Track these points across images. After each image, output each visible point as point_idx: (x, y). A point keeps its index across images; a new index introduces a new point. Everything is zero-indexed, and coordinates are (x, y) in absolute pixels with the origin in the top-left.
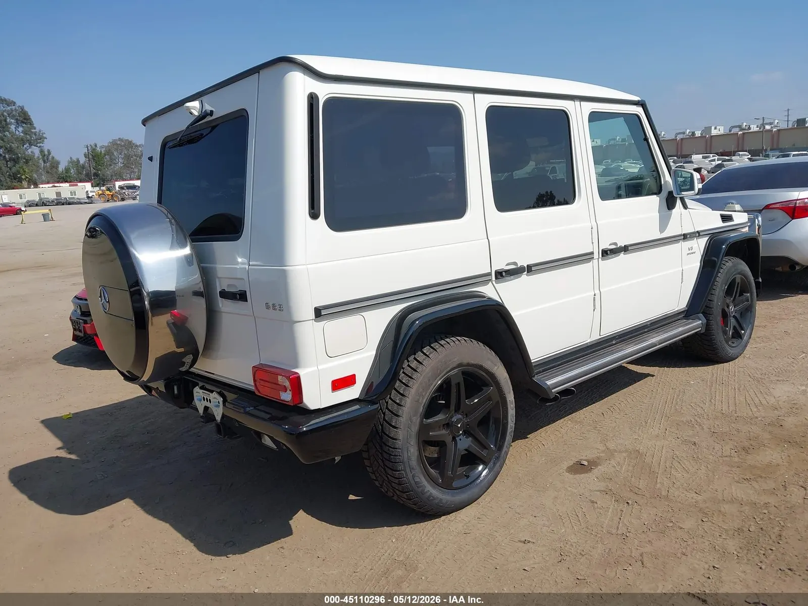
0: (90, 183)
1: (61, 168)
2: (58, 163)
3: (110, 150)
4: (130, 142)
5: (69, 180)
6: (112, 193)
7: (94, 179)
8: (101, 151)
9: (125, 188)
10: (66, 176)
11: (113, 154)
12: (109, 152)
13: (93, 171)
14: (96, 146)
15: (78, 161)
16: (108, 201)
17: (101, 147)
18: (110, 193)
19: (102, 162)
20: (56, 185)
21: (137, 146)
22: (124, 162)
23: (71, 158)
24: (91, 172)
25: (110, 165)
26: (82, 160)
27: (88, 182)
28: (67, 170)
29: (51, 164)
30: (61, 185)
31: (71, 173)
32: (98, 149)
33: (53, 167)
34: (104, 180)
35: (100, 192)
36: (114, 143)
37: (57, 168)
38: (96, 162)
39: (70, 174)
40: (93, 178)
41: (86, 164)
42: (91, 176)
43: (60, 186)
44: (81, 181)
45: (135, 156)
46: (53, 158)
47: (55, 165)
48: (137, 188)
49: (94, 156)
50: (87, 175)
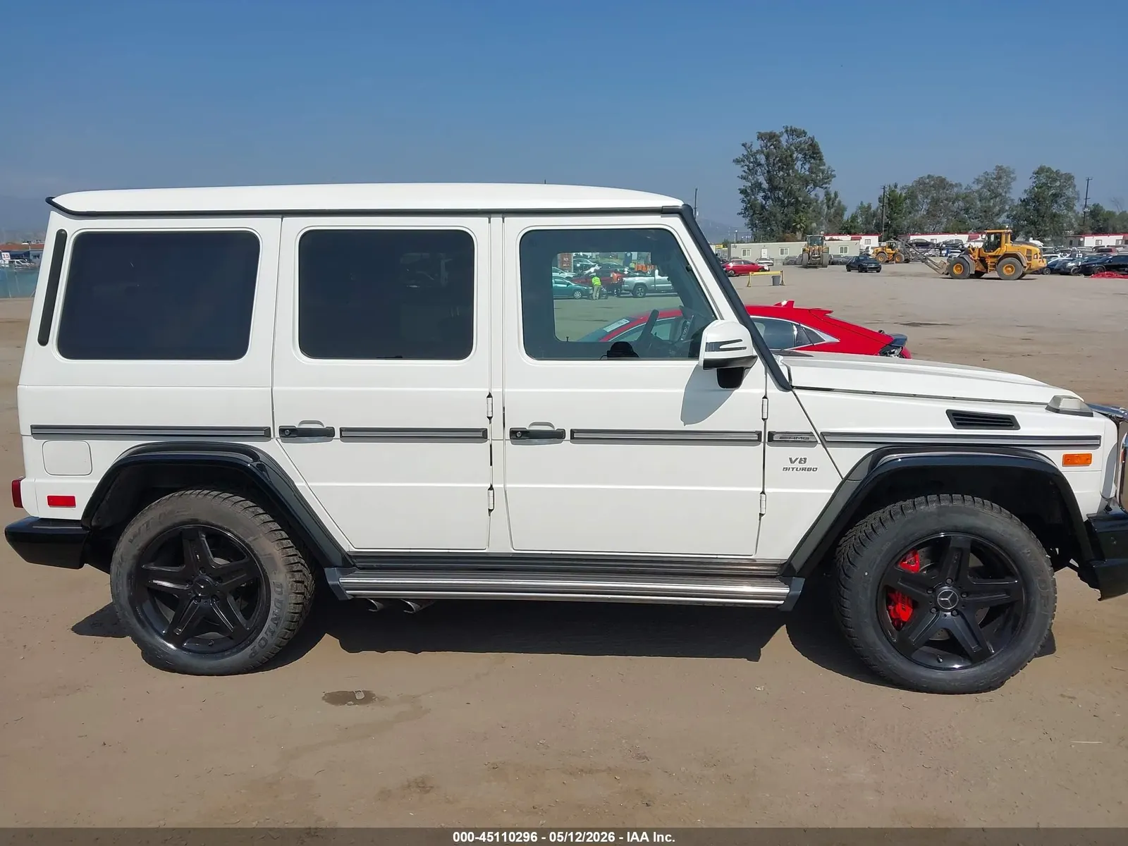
0: (877, 237)
1: (847, 216)
2: (844, 209)
3: (912, 192)
4: (942, 180)
5: (853, 231)
6: (894, 252)
7: (885, 231)
8: (901, 194)
9: (914, 245)
10: (851, 226)
11: (916, 197)
12: (912, 195)
13: (885, 220)
14: (896, 186)
15: (869, 207)
16: (887, 262)
17: (903, 188)
18: (892, 252)
19: (900, 208)
20: (834, 237)
21: (951, 185)
22: (929, 208)
23: (862, 202)
24: (882, 221)
25: (910, 213)
26: (875, 205)
27: (875, 234)
28: (854, 218)
29: (835, 210)
30: (840, 237)
31: (858, 223)
32: (898, 191)
33: (838, 214)
34: (896, 233)
35: (880, 250)
36: (921, 182)
37: (842, 215)
38: (892, 209)
39: (856, 224)
40: (883, 229)
41: (879, 211)
42: (882, 227)
43: (838, 240)
44: (867, 234)
45: (946, 200)
46: (839, 203)
47: (840, 211)
48: (930, 246)
49: (892, 202)
50: (878, 225)
